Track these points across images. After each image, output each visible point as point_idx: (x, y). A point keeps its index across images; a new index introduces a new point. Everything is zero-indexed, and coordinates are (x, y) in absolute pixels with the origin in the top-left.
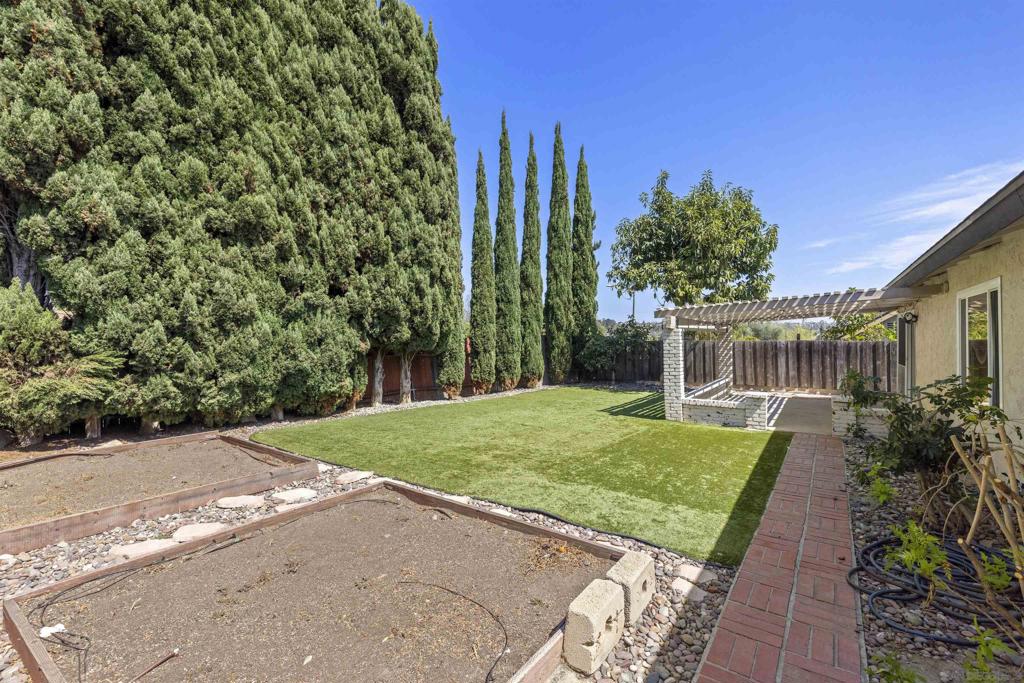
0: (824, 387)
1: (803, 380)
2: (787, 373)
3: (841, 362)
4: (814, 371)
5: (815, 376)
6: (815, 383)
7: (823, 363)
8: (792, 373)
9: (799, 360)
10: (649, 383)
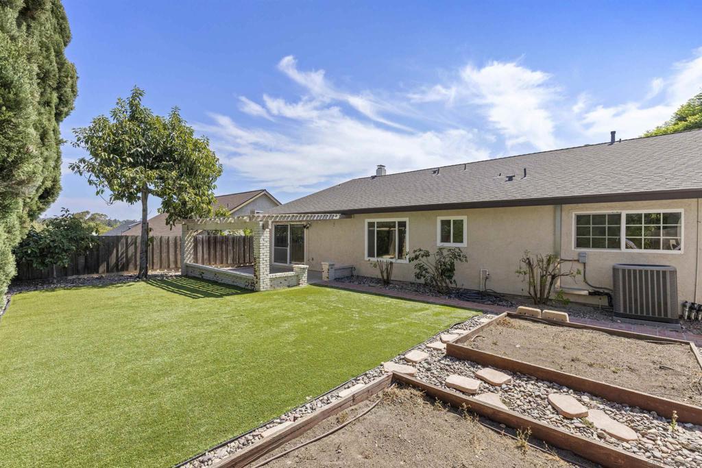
0: (222, 263)
1: (212, 260)
2: (203, 256)
3: (230, 248)
4: (217, 254)
5: (218, 257)
6: (218, 261)
7: (222, 248)
8: (206, 256)
9: (209, 248)
10: (86, 276)
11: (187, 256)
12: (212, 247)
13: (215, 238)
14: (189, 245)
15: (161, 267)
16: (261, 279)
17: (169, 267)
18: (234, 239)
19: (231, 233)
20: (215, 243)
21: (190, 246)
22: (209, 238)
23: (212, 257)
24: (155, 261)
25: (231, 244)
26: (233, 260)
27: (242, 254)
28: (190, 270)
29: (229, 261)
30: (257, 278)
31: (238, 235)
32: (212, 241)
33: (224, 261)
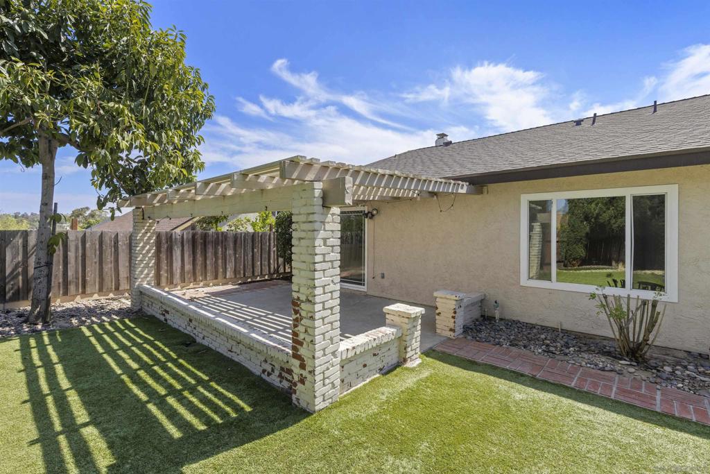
0: (216, 278)
1: (198, 273)
3: (230, 252)
4: (208, 262)
5: (209, 267)
7: (216, 254)
8: (188, 267)
11: (142, 272)
12: (199, 252)
13: (205, 236)
14: (146, 251)
15: (101, 290)
16: (318, 370)
17: (117, 288)
18: (236, 238)
19: (233, 228)
20: (205, 244)
21: (148, 251)
22: (194, 236)
23: (198, 268)
24: (88, 278)
25: (232, 245)
26: (235, 272)
27: (250, 263)
28: (146, 300)
29: (228, 274)
30: (303, 366)
31: (243, 230)
32: (200, 241)
33: (220, 275)
